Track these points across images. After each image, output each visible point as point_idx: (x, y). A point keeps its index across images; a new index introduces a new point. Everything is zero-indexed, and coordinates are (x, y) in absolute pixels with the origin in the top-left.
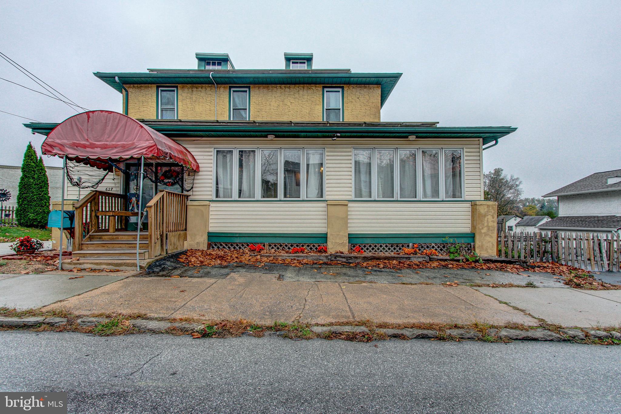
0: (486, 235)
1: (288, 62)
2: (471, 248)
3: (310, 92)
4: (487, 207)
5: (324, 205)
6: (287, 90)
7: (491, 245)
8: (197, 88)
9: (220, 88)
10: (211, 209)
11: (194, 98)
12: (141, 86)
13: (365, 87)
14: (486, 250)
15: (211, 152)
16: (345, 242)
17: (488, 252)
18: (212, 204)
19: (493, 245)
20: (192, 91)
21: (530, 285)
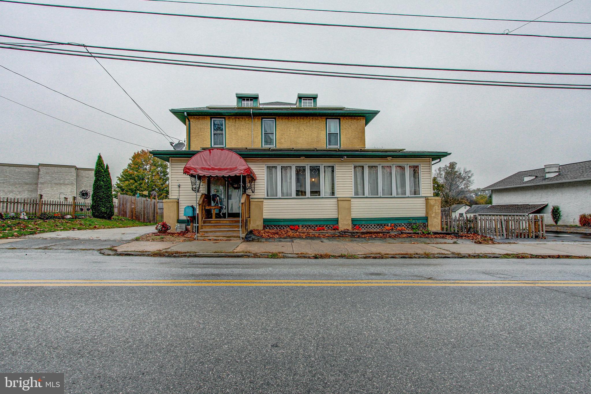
0: (434, 217)
1: (300, 100)
2: (425, 226)
3: (317, 121)
4: (435, 201)
5: (336, 200)
6: (302, 120)
7: (437, 223)
8: (239, 119)
9: (255, 119)
10: (264, 204)
11: (237, 126)
12: (200, 118)
13: (355, 119)
14: (435, 227)
15: (264, 167)
16: (349, 223)
17: (435, 228)
18: (265, 201)
19: (439, 224)
20: (236, 121)
21: (455, 243)
